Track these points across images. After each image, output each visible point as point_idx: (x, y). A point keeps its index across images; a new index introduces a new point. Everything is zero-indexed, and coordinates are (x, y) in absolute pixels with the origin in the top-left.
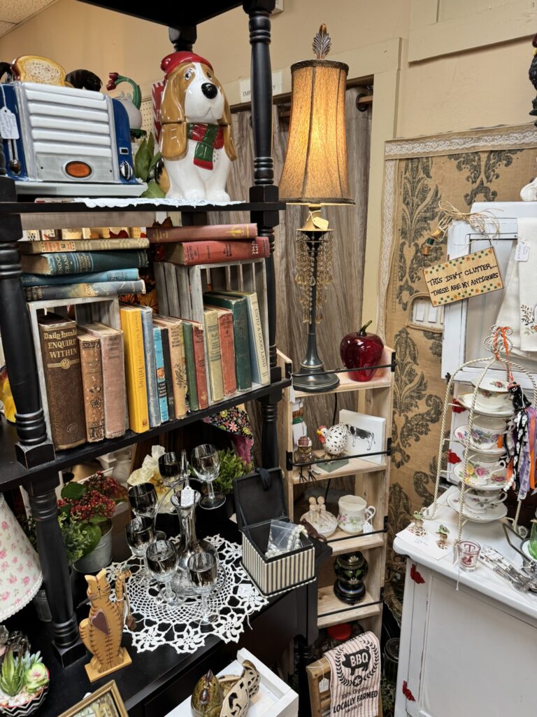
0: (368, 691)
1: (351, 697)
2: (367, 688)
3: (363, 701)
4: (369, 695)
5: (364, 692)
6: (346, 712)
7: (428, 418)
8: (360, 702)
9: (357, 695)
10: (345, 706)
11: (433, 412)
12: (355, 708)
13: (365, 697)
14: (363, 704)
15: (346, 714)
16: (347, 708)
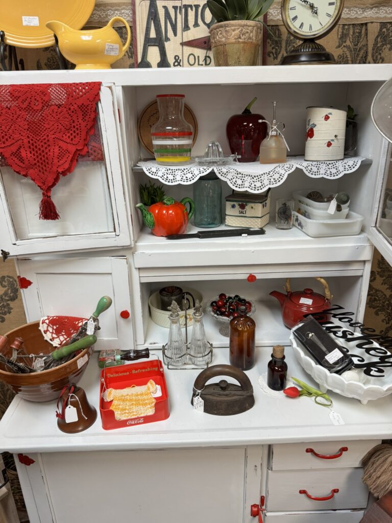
7: (7, 298)
11: (9, 291)
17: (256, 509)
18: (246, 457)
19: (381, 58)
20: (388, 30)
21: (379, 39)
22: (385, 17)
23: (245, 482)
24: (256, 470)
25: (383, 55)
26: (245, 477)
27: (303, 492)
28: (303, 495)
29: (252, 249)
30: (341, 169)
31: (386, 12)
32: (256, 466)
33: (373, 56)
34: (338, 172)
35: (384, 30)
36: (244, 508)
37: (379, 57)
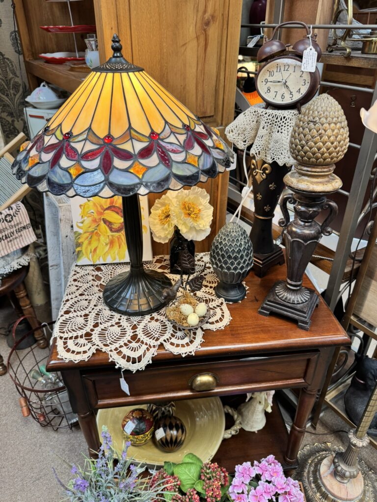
0: (22, 225)
1: (9, 231)
2: (21, 223)
3: (22, 233)
4: (24, 228)
5: (20, 226)
6: (8, 242)
8: (19, 234)
9: (15, 229)
10: (6, 238)
12: (16, 238)
13: (21, 230)
14: (23, 235)
15: (10, 243)
16: (9, 239)
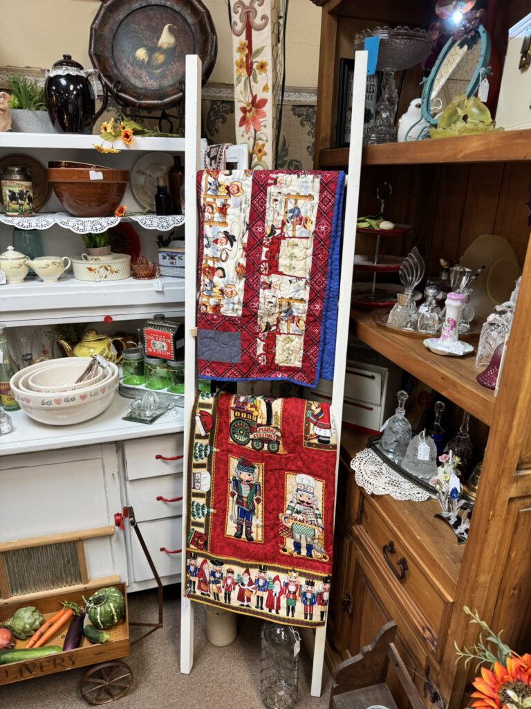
17: (119, 518)
18: (104, 466)
19: (215, 130)
20: (218, 106)
21: (211, 114)
22: (214, 96)
23: (106, 492)
24: (114, 478)
25: (217, 127)
26: (106, 486)
27: (159, 499)
28: (161, 502)
29: (104, 291)
30: (171, 222)
31: (215, 92)
32: (113, 475)
33: (208, 128)
34: (168, 225)
35: (215, 106)
36: (109, 518)
37: (213, 129)
